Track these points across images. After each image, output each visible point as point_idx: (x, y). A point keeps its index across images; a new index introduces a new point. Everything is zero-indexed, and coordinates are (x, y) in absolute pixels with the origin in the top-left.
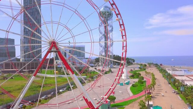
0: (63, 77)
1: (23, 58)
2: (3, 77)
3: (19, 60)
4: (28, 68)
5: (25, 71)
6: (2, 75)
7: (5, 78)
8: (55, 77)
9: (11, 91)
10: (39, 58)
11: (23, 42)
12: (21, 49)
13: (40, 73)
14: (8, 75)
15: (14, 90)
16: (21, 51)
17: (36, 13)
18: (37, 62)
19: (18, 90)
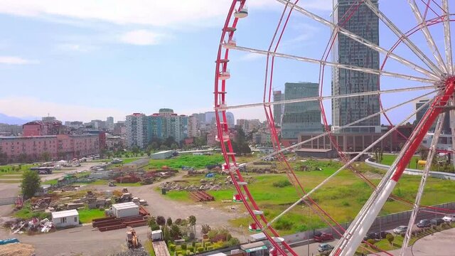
0: (447, 177)
1: (337, 125)
2: (299, 166)
3: (329, 128)
4: (348, 148)
5: (343, 155)
6: (298, 161)
7: (303, 167)
8: (421, 177)
9: (318, 200)
10: (375, 124)
11: (338, 88)
12: (333, 105)
13: (380, 162)
14: (308, 162)
15: (325, 199)
16: (333, 108)
17: (367, 15)
18: (368, 133)
19: (332, 199)
